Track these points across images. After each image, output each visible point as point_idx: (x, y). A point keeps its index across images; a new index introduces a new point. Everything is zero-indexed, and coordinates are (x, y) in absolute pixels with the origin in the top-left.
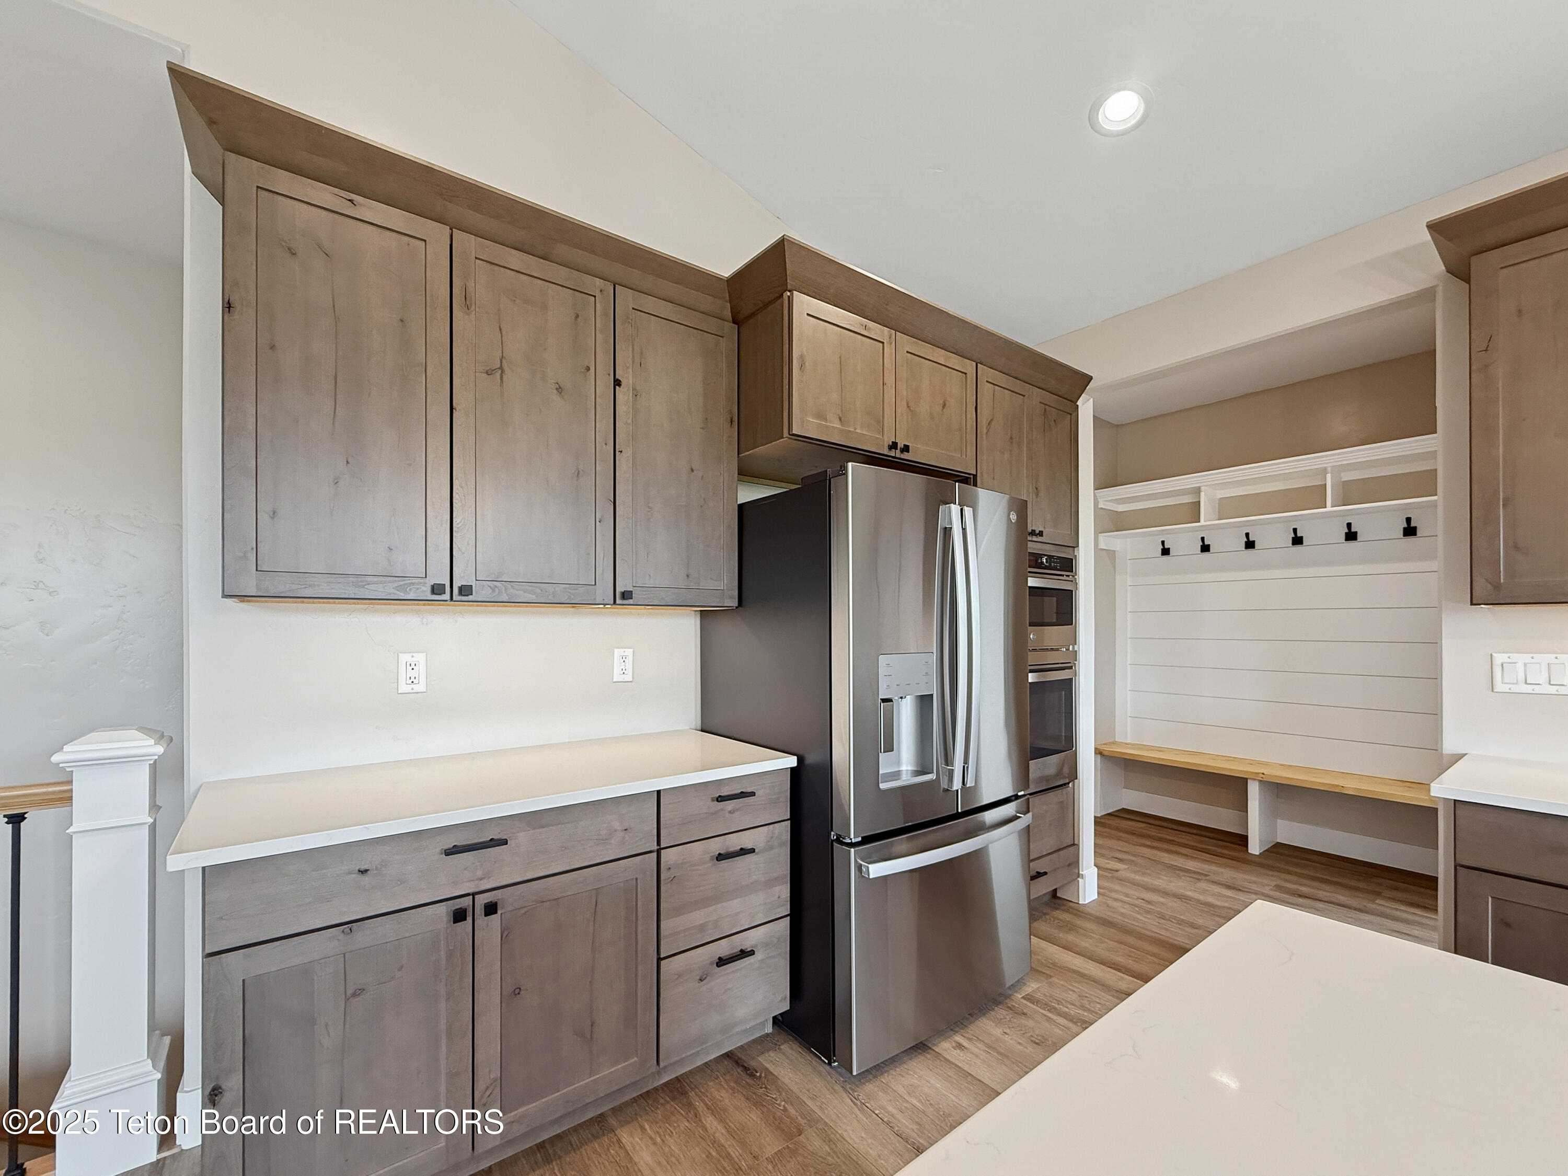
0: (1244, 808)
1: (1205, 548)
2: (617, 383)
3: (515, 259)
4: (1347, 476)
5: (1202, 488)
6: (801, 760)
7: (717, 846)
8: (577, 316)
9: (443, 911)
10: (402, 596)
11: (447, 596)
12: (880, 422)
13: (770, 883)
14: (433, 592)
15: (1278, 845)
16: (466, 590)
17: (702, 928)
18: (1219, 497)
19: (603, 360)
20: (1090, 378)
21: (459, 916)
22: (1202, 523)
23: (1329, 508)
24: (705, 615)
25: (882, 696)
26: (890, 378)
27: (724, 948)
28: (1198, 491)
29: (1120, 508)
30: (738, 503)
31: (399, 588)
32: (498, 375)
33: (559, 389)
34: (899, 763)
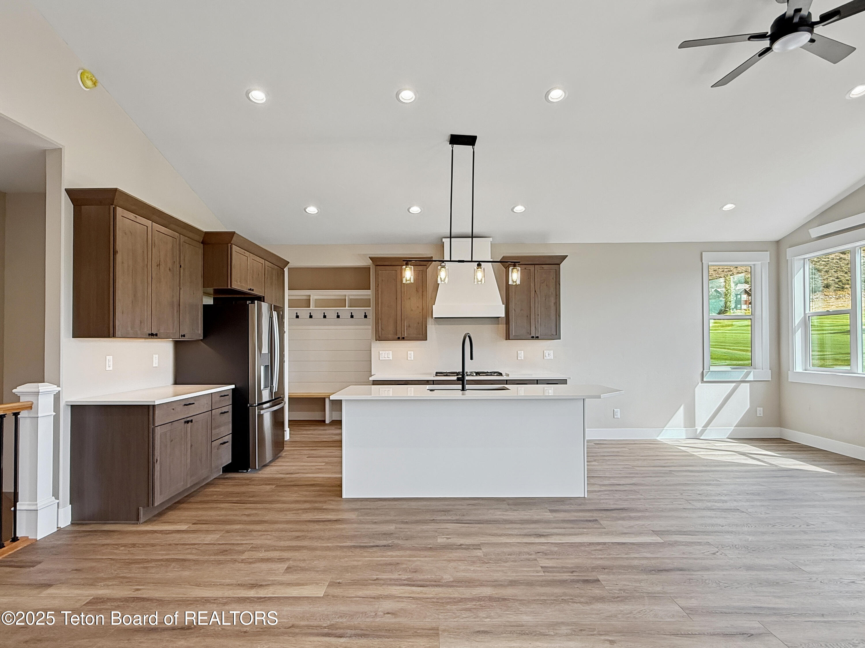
0: (324, 410)
1: (311, 317)
2: (181, 266)
4: (351, 297)
5: (311, 295)
6: (236, 386)
7: (221, 410)
12: (247, 281)
13: (229, 423)
14: (149, 336)
15: (333, 420)
17: (218, 434)
18: (315, 298)
19: (178, 259)
20: (289, 263)
22: (311, 308)
23: (347, 308)
26: (249, 268)
27: (221, 441)
28: (310, 296)
30: (203, 304)
32: (159, 266)
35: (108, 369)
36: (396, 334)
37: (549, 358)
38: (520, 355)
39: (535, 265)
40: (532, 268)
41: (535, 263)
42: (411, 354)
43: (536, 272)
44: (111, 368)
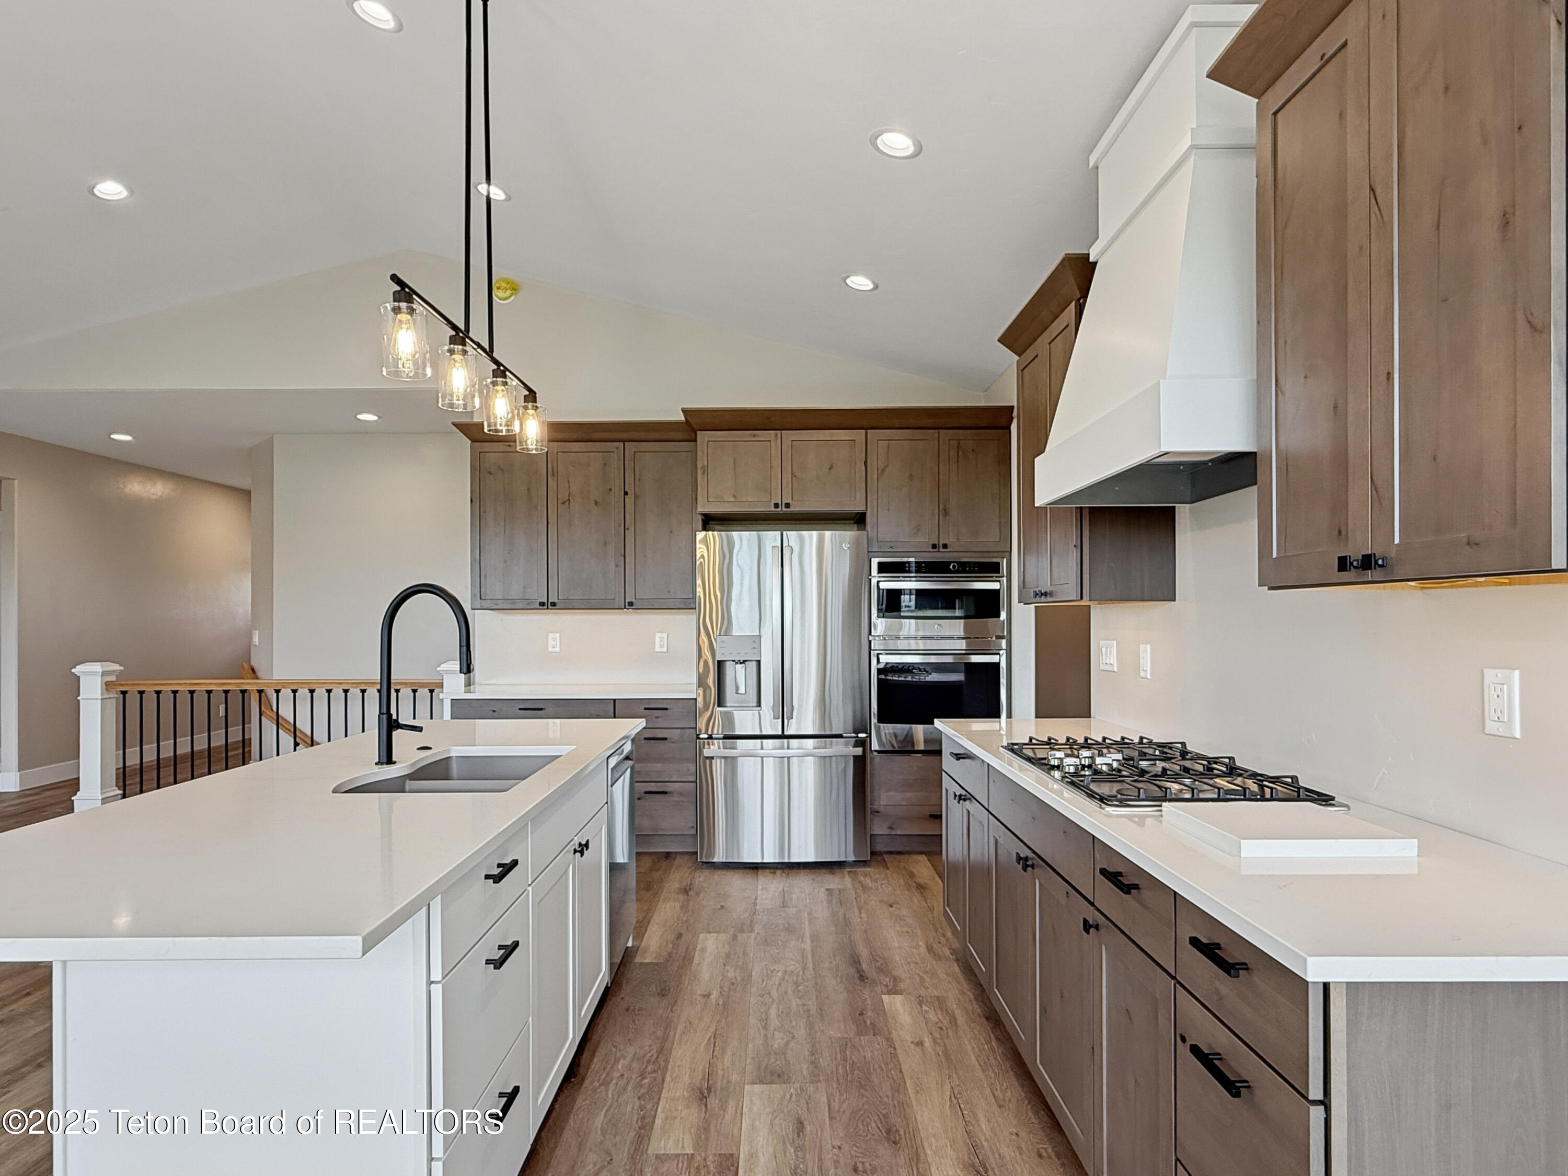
2: (626, 493)
8: (605, 464)
10: (528, 607)
11: (546, 607)
12: (767, 491)
14: (540, 605)
16: (554, 604)
17: (639, 773)
19: (619, 483)
25: (718, 659)
26: (776, 461)
27: (653, 787)
31: (528, 604)
32: (567, 503)
33: (596, 503)
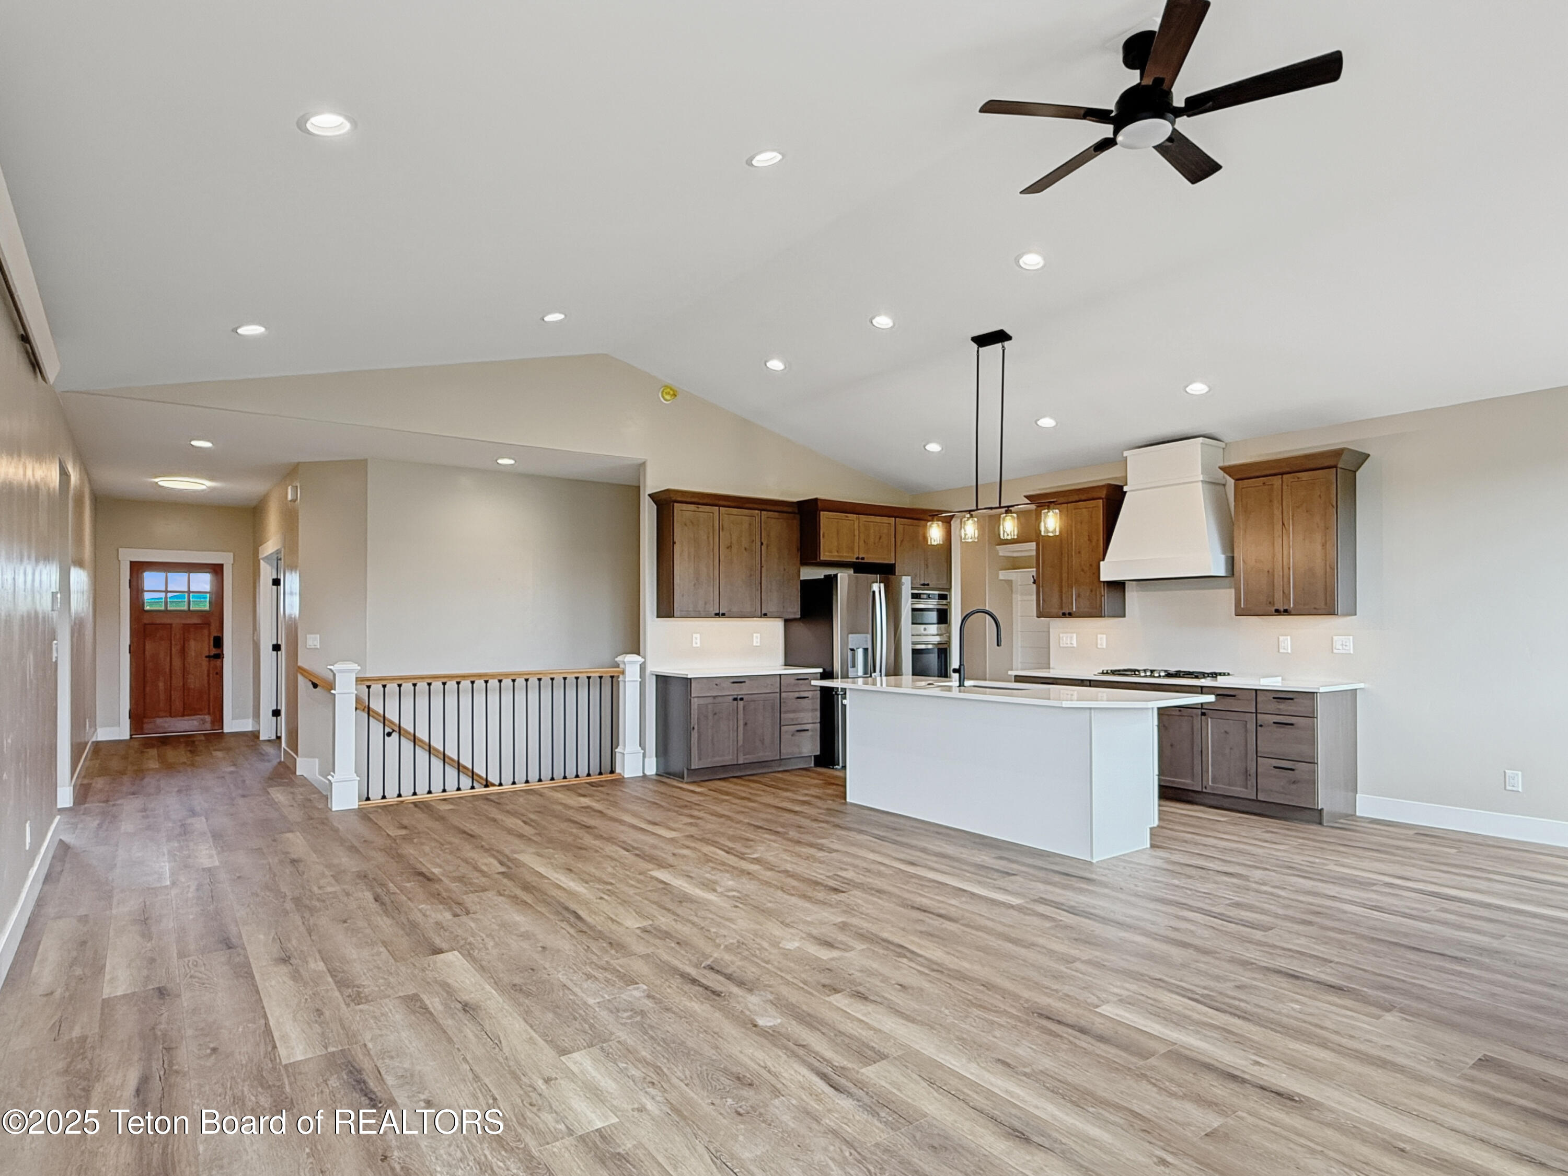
2: (762, 544)
3: (735, 511)
6: (824, 670)
7: (797, 695)
8: (749, 524)
9: (731, 698)
11: (718, 616)
12: (852, 549)
13: (814, 710)
14: (715, 615)
16: (723, 614)
17: (792, 719)
19: (758, 537)
21: (735, 699)
24: (787, 621)
25: (850, 647)
26: (857, 533)
27: (799, 728)
29: (1015, 555)
30: (802, 578)
31: (707, 614)
32: (730, 549)
33: (745, 550)
34: (857, 672)
35: (694, 645)
36: (1061, 608)
37: (1344, 652)
38: (1282, 645)
39: (1282, 474)
40: (1277, 481)
41: (1281, 471)
42: (1102, 640)
43: (1285, 487)
44: (698, 645)
